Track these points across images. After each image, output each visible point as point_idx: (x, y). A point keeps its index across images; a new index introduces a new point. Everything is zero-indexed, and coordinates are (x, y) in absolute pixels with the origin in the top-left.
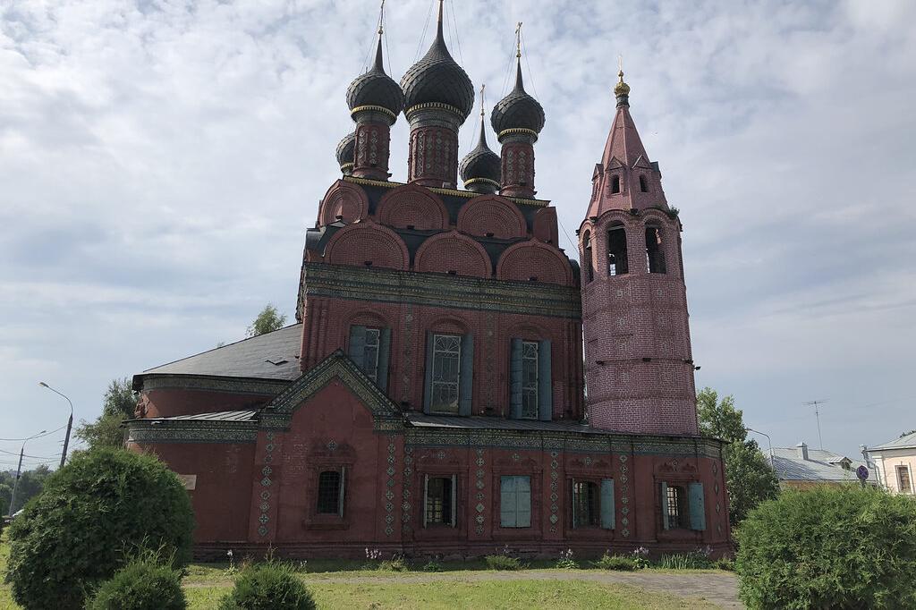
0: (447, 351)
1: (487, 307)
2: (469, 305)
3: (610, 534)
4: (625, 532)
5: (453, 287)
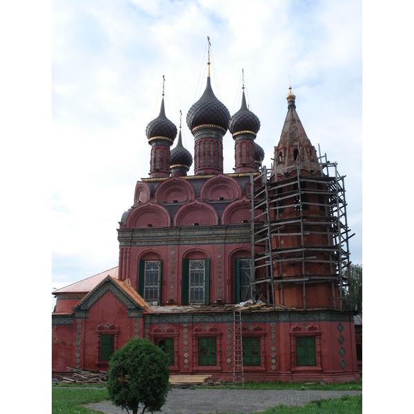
0: (197, 269)
1: (217, 241)
2: (207, 242)
3: (264, 369)
4: (274, 367)
5: (197, 233)
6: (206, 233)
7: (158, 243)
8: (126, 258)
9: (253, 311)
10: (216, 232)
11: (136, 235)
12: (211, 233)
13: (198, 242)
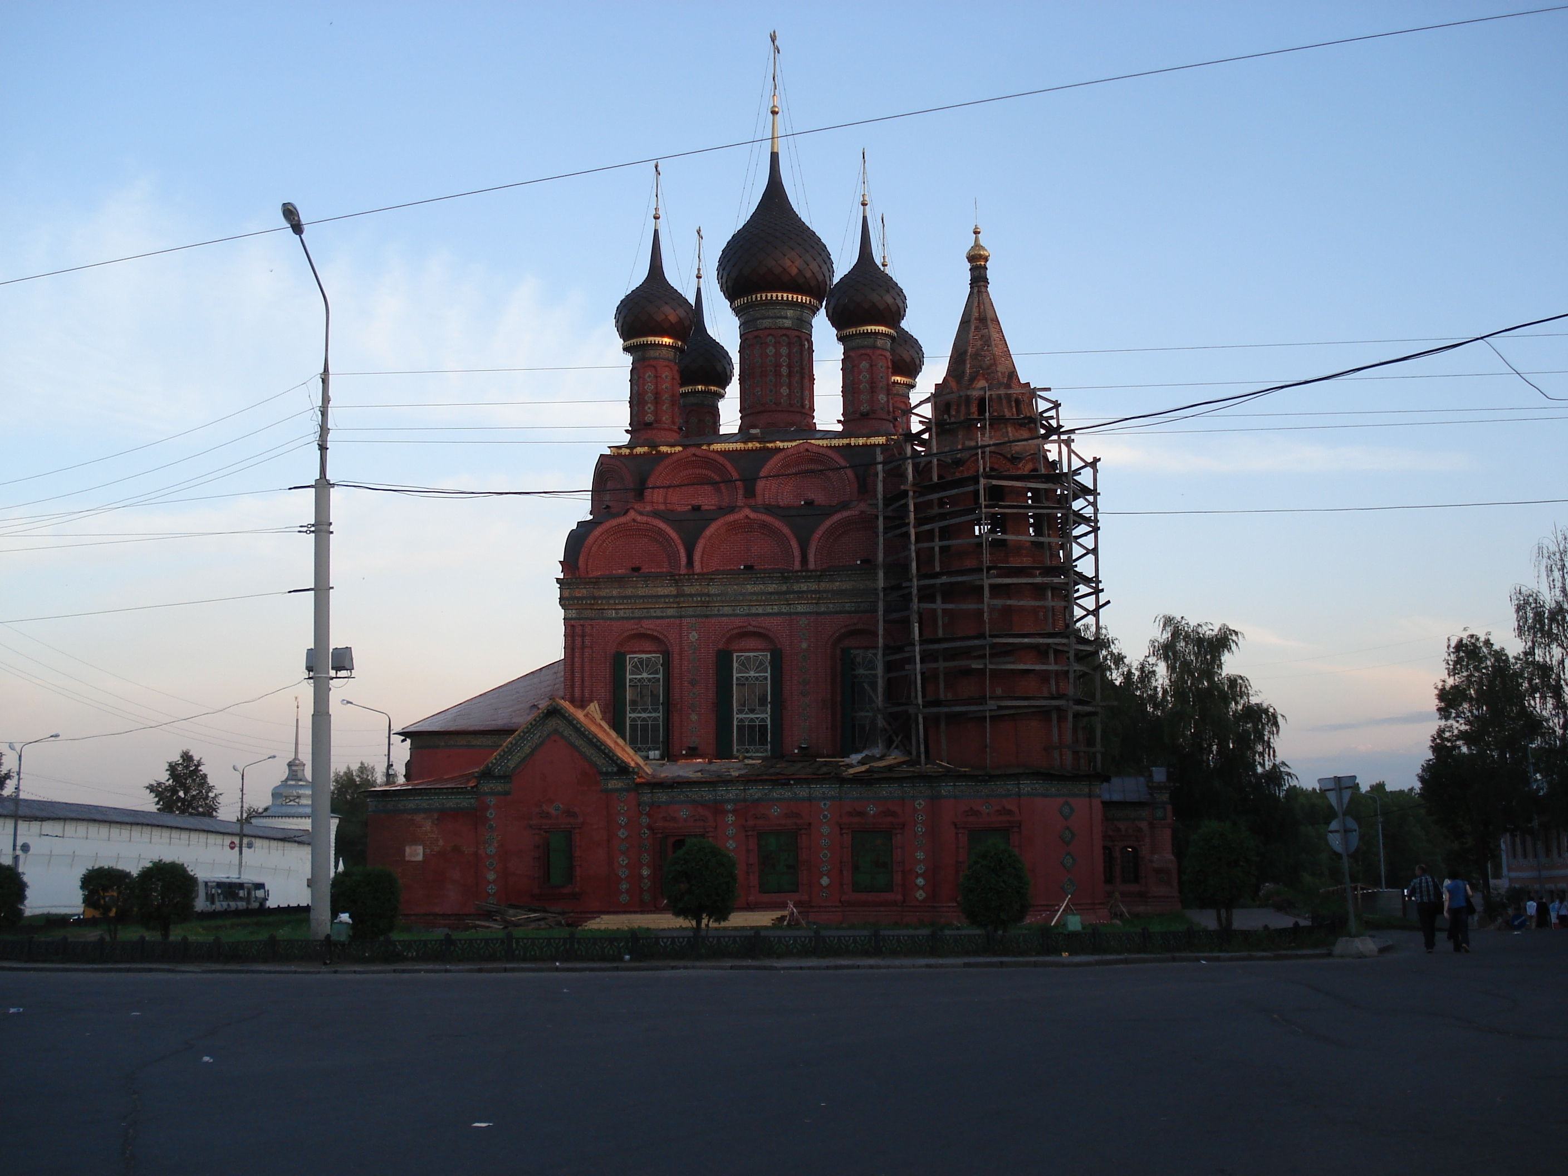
0: (752, 674)
1: (800, 609)
2: (775, 609)
3: (899, 897)
4: (920, 895)
5: (750, 588)
6: (772, 588)
7: (659, 613)
8: (581, 648)
9: (876, 776)
10: (796, 587)
11: (602, 593)
12: (784, 588)
13: (754, 610)
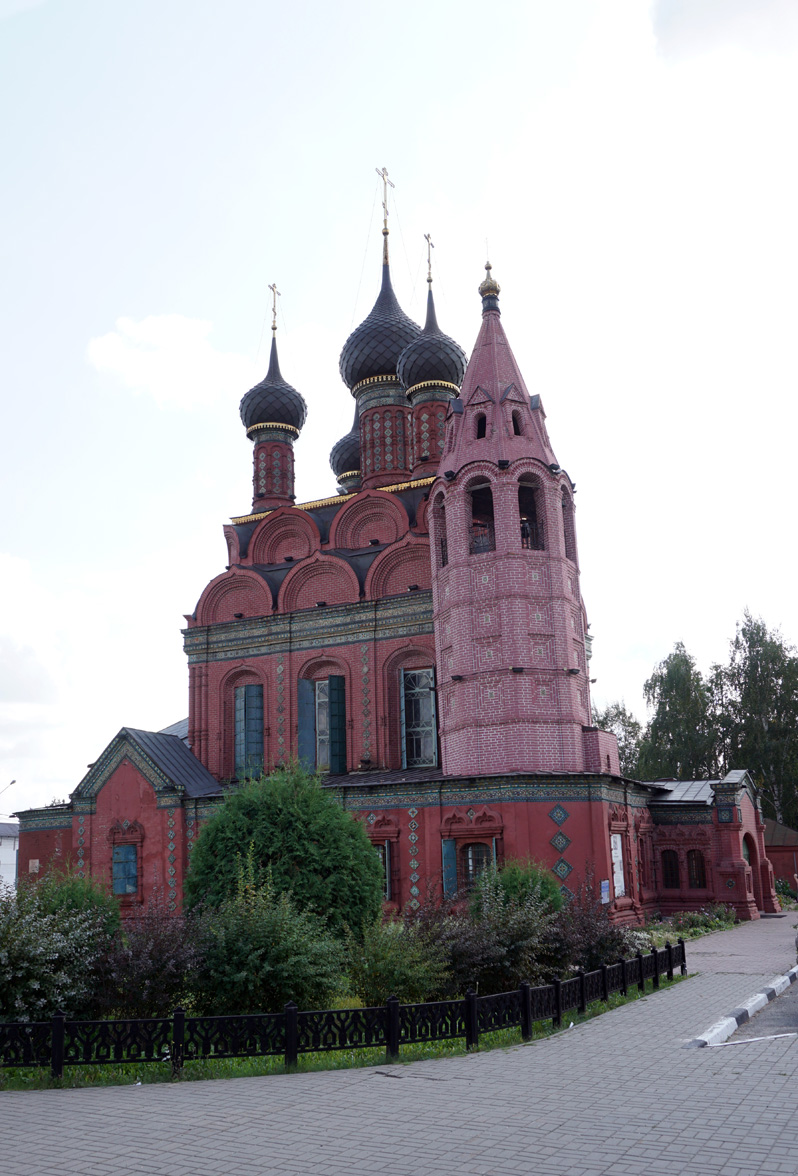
1: (362, 637)
2: (343, 639)
4: (413, 905)
5: (322, 623)
6: (339, 620)
7: (256, 652)
8: (200, 687)
10: (357, 618)
11: (213, 639)
12: (348, 620)
13: (326, 643)
